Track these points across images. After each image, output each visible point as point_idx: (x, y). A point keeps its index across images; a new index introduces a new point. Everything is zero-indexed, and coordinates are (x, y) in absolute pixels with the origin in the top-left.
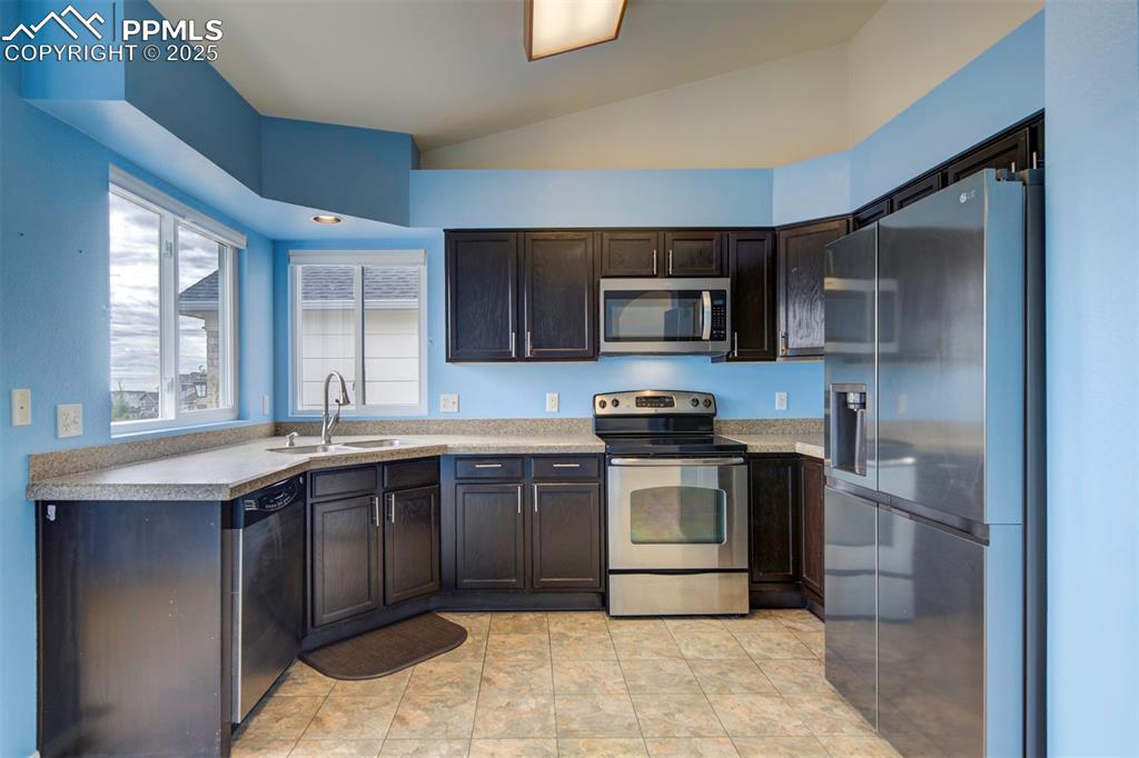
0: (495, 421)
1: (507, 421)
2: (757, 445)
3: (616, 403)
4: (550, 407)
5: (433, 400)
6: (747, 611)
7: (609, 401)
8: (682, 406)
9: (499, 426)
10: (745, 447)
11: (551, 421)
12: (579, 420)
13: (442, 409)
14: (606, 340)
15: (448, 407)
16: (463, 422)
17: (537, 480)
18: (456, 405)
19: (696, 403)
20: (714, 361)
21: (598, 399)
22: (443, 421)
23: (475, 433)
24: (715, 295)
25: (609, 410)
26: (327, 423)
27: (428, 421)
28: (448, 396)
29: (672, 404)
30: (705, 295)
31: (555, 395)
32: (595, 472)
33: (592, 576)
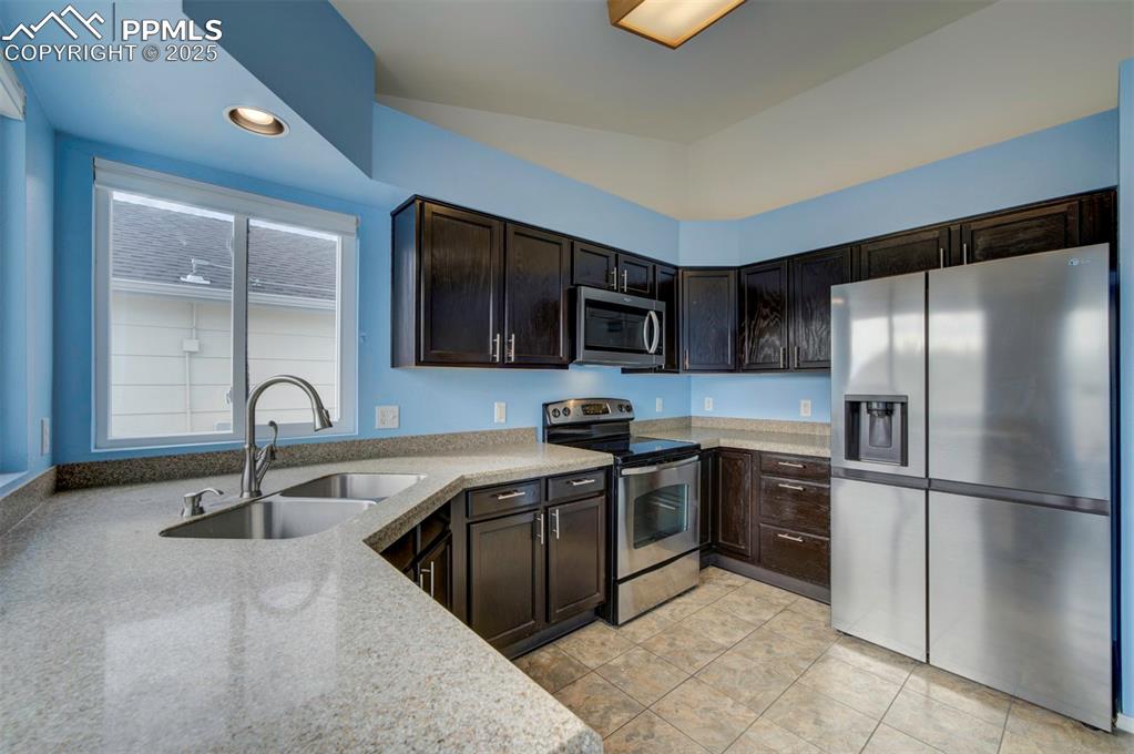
0: (443, 436)
1: (455, 435)
3: (566, 411)
4: (498, 417)
5: (365, 413)
6: (698, 581)
7: (559, 408)
9: (449, 442)
10: (698, 446)
11: (499, 433)
12: (526, 430)
13: (378, 425)
14: (587, 347)
15: (386, 420)
16: (404, 440)
18: (397, 419)
19: (620, 407)
21: (551, 408)
22: (381, 440)
23: (420, 453)
24: (659, 315)
25: (562, 419)
26: (254, 461)
27: (360, 442)
28: (384, 408)
29: (606, 412)
30: (653, 314)
31: (504, 405)
32: (602, 486)
33: (598, 591)
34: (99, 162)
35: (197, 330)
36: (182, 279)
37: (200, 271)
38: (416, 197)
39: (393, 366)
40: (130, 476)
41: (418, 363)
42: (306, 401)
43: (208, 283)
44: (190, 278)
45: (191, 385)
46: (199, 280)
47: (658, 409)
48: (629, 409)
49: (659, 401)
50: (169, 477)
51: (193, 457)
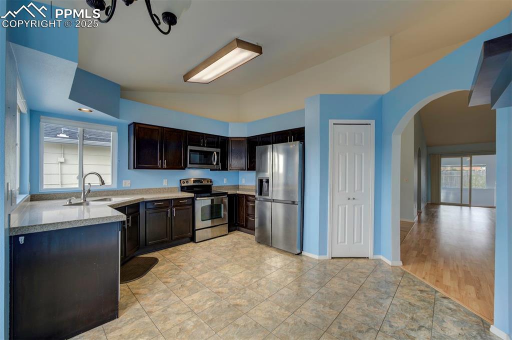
1: (150, 189)
2: (230, 192)
3: (187, 182)
4: (165, 184)
5: (120, 182)
6: (227, 233)
7: (185, 181)
8: (205, 183)
9: (147, 191)
10: (227, 193)
11: (165, 189)
12: (174, 188)
13: (124, 186)
14: (190, 163)
15: (126, 184)
16: (132, 190)
17: (174, 207)
18: (130, 184)
19: (208, 181)
20: (211, 170)
21: (182, 181)
22: (125, 190)
23: (138, 194)
24: (218, 153)
25: (186, 184)
26: (84, 193)
27: (118, 191)
28: (126, 181)
29: (202, 182)
30: (215, 153)
31: (167, 180)
32: (191, 203)
33: (190, 232)
34: (41, 117)
35: (64, 154)
36: (58, 136)
37: (65, 132)
38: (134, 122)
39: (129, 169)
40: (50, 198)
41: (134, 168)
42: (98, 178)
43: (68, 137)
44: (61, 135)
45: (61, 174)
46: (65, 136)
47: (225, 182)
48: (211, 182)
49: (225, 180)
50: (60, 199)
51: (67, 194)
